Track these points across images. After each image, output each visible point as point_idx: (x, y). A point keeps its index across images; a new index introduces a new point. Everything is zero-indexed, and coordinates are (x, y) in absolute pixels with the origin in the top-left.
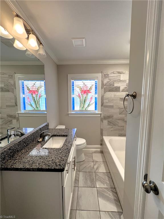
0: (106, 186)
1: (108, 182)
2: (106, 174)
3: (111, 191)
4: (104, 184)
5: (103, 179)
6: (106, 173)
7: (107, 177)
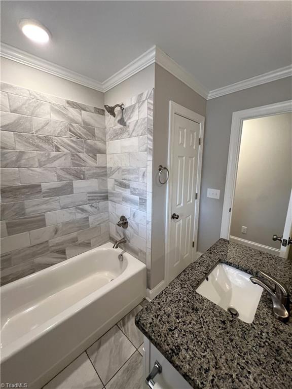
0: (122, 338)
1: (113, 338)
2: (95, 354)
3: (126, 326)
4: (122, 344)
5: (111, 352)
6: (93, 358)
7: (102, 349)
